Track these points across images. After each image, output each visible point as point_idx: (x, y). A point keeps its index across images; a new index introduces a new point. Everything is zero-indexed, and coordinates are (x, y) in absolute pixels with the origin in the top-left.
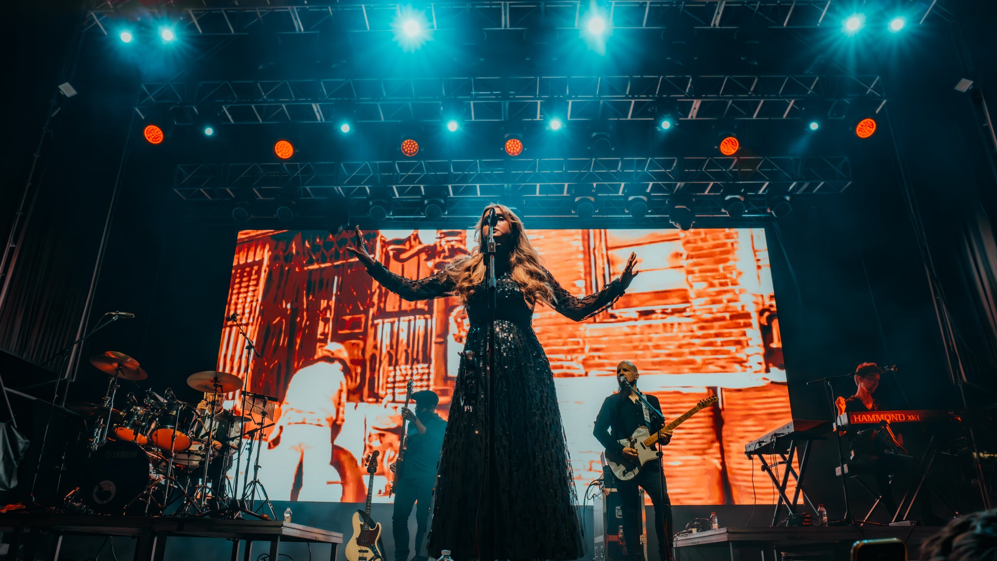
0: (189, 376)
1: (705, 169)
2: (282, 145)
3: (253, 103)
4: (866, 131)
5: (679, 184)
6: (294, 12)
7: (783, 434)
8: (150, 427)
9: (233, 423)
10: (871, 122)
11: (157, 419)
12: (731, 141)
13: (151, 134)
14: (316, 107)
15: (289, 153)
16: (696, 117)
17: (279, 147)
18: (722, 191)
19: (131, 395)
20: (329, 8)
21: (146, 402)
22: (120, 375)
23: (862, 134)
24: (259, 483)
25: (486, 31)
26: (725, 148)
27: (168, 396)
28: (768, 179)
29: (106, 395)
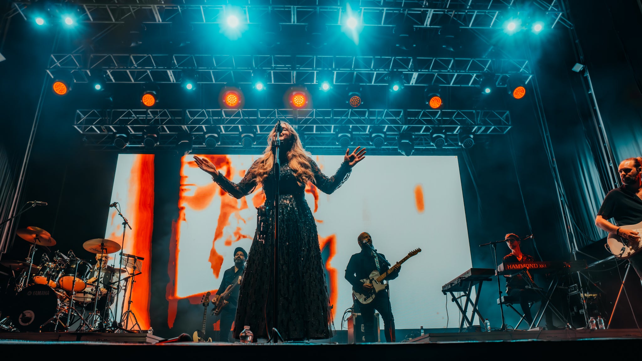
0: (85, 242)
1: (421, 117)
2: (147, 97)
3: (128, 69)
4: (519, 94)
5: (404, 126)
6: (155, 8)
7: (465, 277)
8: (58, 276)
9: (114, 273)
10: (522, 89)
11: (63, 271)
12: (437, 99)
13: (58, 88)
14: (170, 73)
15: (152, 102)
16: (415, 84)
17: (145, 98)
18: (431, 131)
19: (45, 255)
20: (179, 7)
21: (55, 259)
22: (38, 242)
23: (517, 96)
24: (131, 312)
25: (282, 25)
26: (433, 104)
27: (70, 255)
28: (459, 124)
29: (27, 257)
